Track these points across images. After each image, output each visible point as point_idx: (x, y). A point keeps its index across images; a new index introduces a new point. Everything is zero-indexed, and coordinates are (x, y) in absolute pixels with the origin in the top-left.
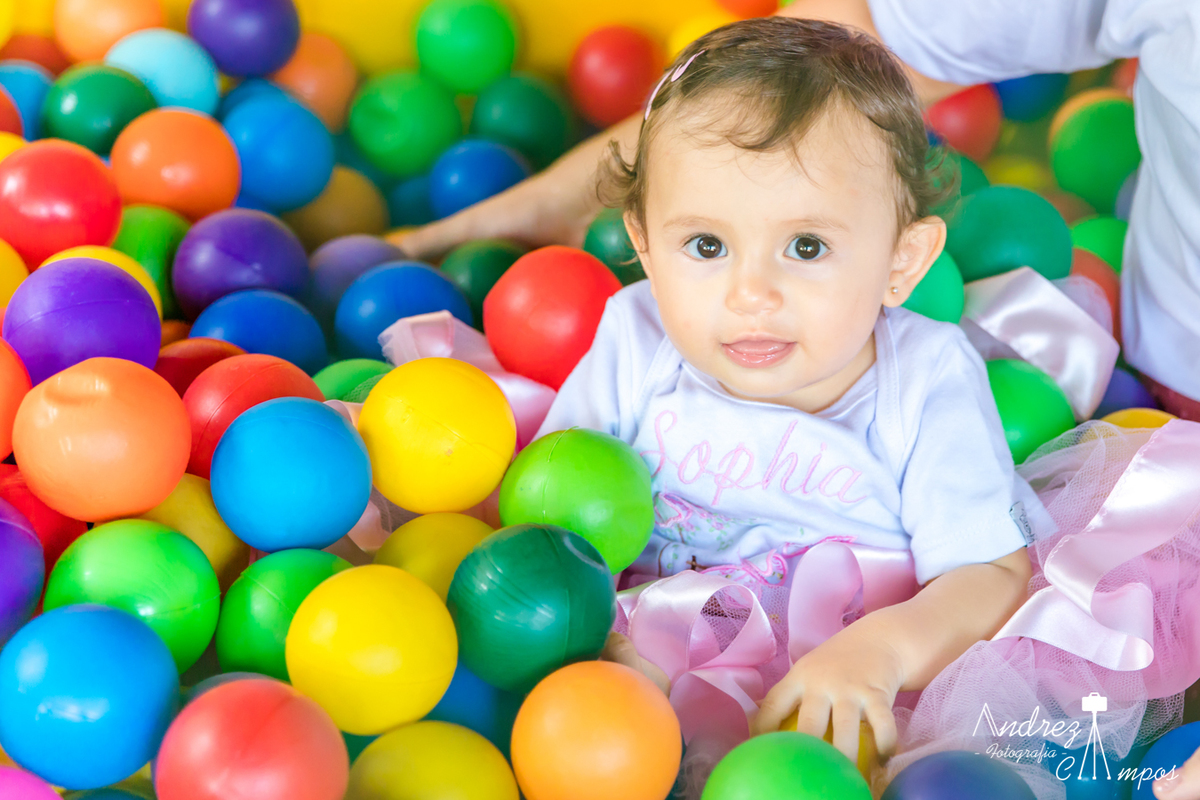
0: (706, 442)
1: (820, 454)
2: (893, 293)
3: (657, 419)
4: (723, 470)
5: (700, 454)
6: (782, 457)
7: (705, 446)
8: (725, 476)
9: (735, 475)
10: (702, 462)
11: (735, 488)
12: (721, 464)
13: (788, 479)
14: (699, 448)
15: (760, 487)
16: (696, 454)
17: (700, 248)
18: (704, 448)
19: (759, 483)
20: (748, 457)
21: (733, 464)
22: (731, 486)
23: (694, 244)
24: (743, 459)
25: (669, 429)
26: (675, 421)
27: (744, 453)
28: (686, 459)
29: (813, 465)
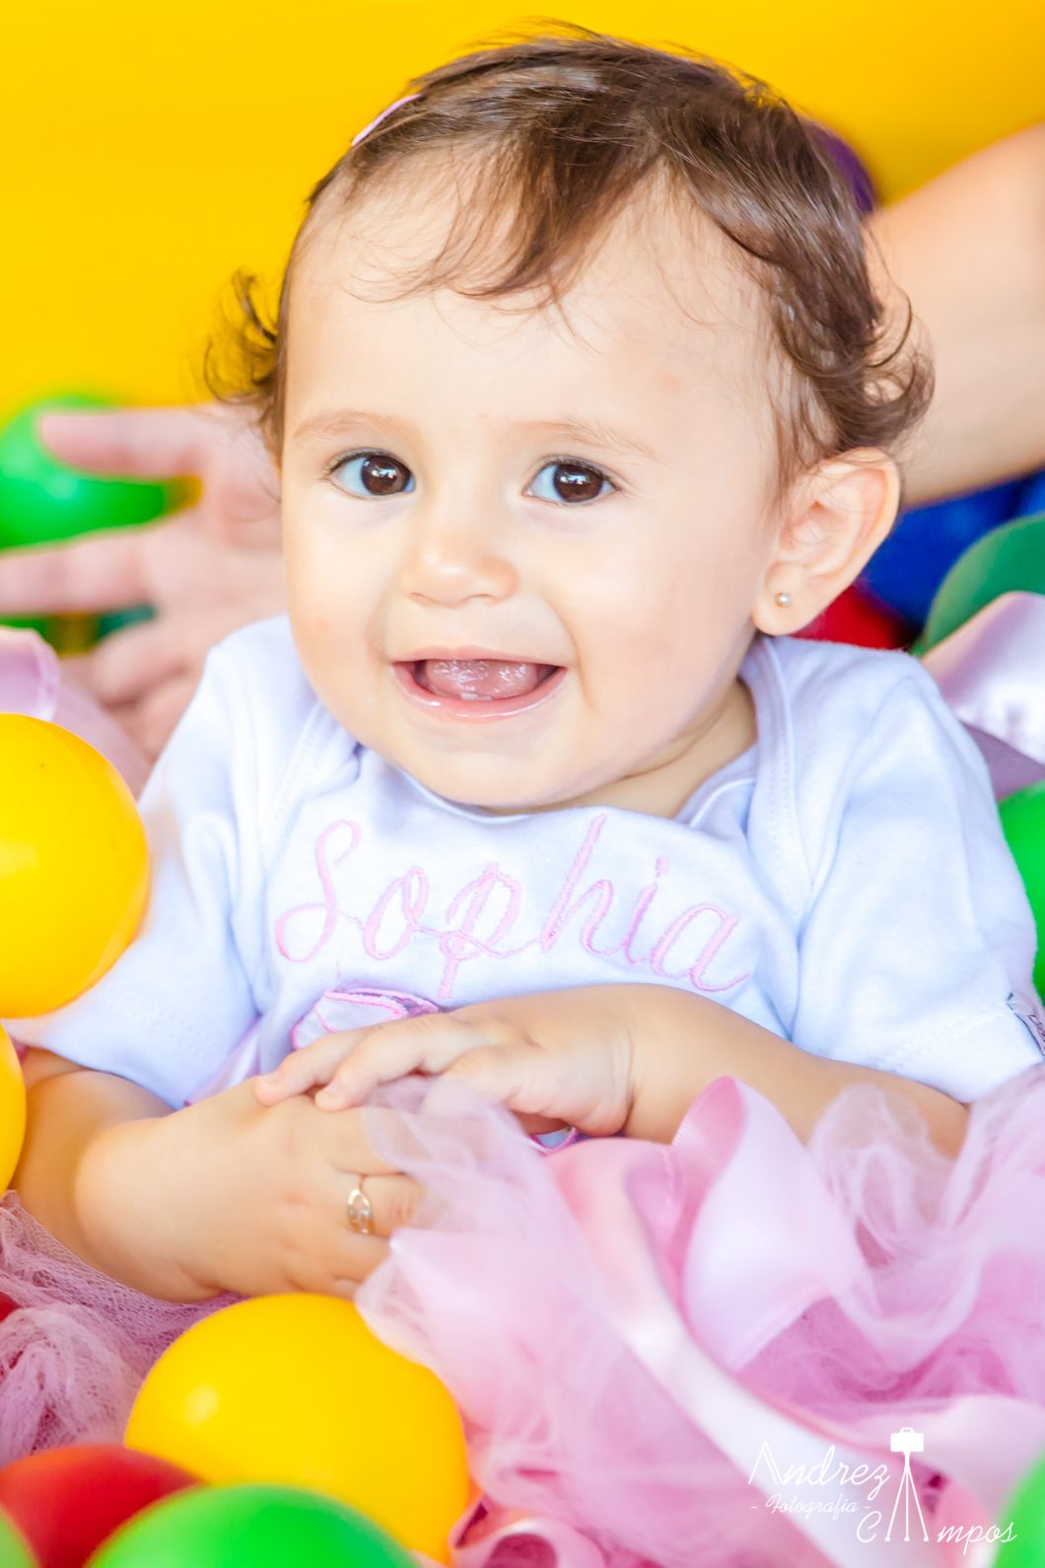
0: (416, 871)
1: (655, 885)
2: (780, 605)
3: (321, 840)
4: (456, 923)
5: (406, 895)
6: (580, 889)
7: (416, 878)
8: (463, 934)
9: (482, 931)
10: (411, 911)
11: (484, 955)
12: (450, 913)
13: (594, 929)
14: (403, 883)
15: (536, 947)
16: (397, 898)
17: (366, 477)
18: (415, 882)
19: (533, 941)
20: (507, 891)
21: (477, 908)
22: (475, 954)
23: (353, 470)
24: (499, 896)
25: (344, 856)
26: (356, 838)
27: (499, 885)
28: (379, 908)
29: (640, 907)
